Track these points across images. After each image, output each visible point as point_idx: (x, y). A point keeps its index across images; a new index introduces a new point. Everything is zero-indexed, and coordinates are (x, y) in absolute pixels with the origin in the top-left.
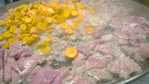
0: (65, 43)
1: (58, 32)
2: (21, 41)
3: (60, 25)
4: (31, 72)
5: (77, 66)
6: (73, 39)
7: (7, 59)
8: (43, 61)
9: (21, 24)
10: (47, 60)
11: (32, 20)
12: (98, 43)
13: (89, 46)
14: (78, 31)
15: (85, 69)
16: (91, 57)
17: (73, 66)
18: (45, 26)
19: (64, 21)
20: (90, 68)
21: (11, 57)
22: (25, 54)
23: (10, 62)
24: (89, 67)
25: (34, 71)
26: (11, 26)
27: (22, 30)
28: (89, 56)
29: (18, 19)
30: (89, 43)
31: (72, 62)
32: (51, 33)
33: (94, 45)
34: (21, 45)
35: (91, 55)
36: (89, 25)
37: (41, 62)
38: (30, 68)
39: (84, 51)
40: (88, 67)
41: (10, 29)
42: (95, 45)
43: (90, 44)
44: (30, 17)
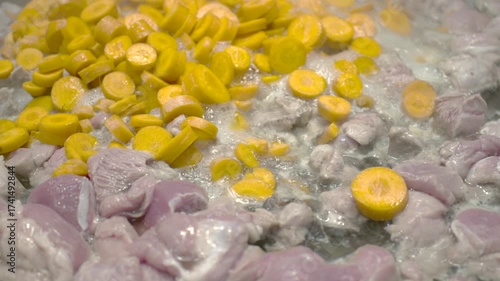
0: (332, 156)
1: (281, 107)
2: (130, 147)
3: (287, 77)
4: (232, 272)
5: (416, 244)
6: (359, 141)
7: (90, 222)
8: (264, 229)
9: (106, 70)
10: (282, 223)
11: (159, 54)
12: (480, 150)
13: (443, 164)
14: (368, 105)
15: (456, 256)
16: (462, 209)
17: (396, 244)
18: (220, 83)
19: (302, 63)
20: (477, 248)
21: (109, 217)
22: (183, 199)
23: (113, 236)
24: (472, 244)
25: (245, 268)
26: (57, 79)
27: (115, 99)
28: (455, 203)
29: (87, 49)
30: (444, 152)
31: (390, 228)
32: (247, 112)
33: (466, 158)
34: (142, 162)
35: (460, 200)
36: (411, 79)
37: (257, 230)
38: (226, 256)
39: (435, 182)
40: (464, 245)
41: (53, 92)
42: (473, 160)
43: (447, 157)
44: (144, 41)
